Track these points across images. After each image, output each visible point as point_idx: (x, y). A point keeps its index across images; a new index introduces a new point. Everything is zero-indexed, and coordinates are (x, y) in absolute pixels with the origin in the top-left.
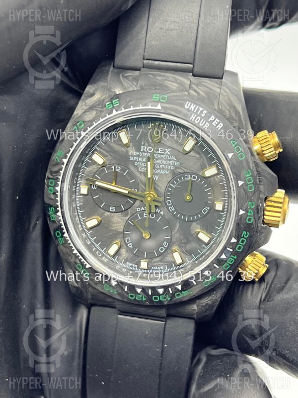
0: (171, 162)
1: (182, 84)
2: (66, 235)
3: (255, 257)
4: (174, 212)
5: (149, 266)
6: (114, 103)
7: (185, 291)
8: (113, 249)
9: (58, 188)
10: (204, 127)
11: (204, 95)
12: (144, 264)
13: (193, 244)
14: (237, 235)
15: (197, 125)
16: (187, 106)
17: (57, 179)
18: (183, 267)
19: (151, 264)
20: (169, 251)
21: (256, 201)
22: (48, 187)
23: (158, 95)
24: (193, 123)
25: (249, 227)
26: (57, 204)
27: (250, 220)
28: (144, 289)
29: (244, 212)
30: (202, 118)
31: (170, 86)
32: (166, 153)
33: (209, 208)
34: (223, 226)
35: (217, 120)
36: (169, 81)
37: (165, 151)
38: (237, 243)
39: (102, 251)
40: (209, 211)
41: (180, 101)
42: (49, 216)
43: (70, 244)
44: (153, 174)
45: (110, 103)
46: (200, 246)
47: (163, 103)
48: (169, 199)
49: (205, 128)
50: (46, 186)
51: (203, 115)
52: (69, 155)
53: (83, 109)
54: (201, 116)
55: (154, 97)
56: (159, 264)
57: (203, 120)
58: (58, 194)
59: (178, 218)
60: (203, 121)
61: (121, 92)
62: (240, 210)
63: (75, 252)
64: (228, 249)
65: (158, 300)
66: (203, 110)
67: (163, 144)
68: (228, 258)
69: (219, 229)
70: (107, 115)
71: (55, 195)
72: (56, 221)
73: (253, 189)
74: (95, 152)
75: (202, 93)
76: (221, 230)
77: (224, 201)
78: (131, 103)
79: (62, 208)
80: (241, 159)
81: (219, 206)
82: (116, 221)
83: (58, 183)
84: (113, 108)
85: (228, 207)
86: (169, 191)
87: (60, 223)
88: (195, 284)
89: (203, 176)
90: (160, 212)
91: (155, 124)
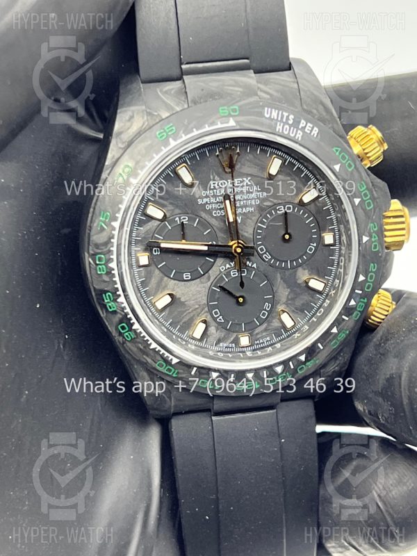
1: (247, 87)
2: (136, 326)
4: (271, 260)
5: (251, 341)
6: (167, 131)
7: (310, 361)
8: (199, 330)
9: (113, 265)
10: (297, 138)
11: (278, 95)
12: (244, 341)
13: (303, 297)
14: (364, 270)
15: (287, 136)
16: (267, 113)
17: (110, 252)
18: (297, 331)
19: (254, 338)
20: (274, 315)
21: (378, 220)
23: (226, 108)
24: (282, 134)
25: (375, 257)
26: (116, 286)
27: (375, 247)
28: (257, 372)
29: (368, 238)
30: (290, 126)
31: (232, 92)
34: (338, 264)
35: (309, 124)
36: (229, 86)
38: (365, 281)
39: (184, 337)
40: (316, 248)
41: (256, 110)
42: (105, 305)
43: (144, 337)
44: (235, 214)
45: (162, 131)
46: (313, 298)
47: (236, 116)
48: (260, 245)
50: (92, 266)
51: (291, 122)
52: (120, 216)
53: (120, 148)
54: (288, 124)
55: (221, 111)
56: (264, 334)
57: (292, 128)
58: (115, 272)
60: (293, 130)
62: (363, 237)
63: (154, 345)
64: (357, 291)
65: (276, 382)
66: (289, 116)
67: (240, 172)
68: (357, 303)
69: (334, 269)
70: (163, 148)
71: (111, 275)
72: (118, 311)
73: (372, 206)
74: (150, 203)
75: (275, 94)
76: (337, 270)
77: (333, 230)
78: (192, 125)
79: (124, 290)
80: (350, 170)
81: (328, 238)
82: (195, 292)
83: (112, 257)
84: (168, 137)
85: (340, 238)
86: (259, 234)
87: (125, 311)
88: (322, 348)
89: (301, 203)
90: (252, 265)
91: (224, 147)
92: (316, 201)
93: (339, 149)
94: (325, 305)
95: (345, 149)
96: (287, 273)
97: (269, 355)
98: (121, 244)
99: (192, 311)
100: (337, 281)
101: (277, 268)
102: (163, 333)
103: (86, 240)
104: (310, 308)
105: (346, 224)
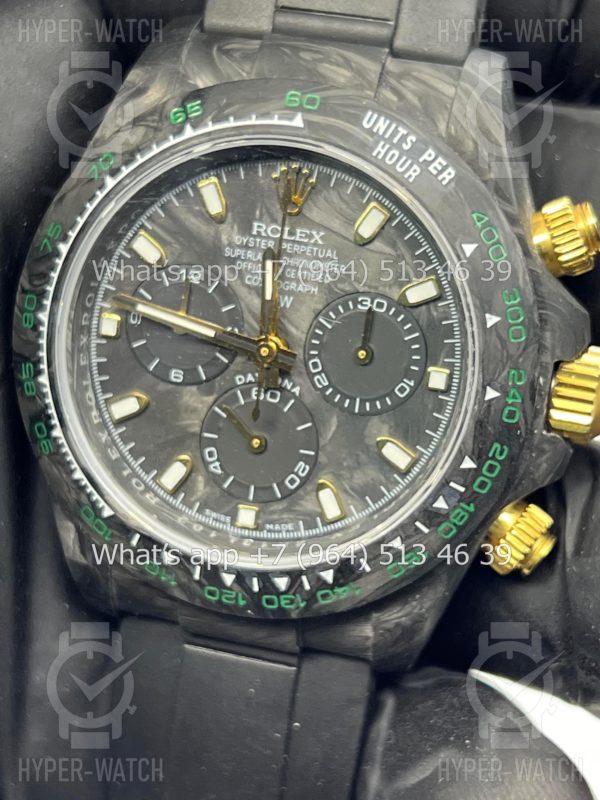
0: (324, 266)
1: (360, 72)
2: (58, 432)
3: (524, 514)
4: (326, 388)
5: (260, 522)
6: (189, 110)
7: (341, 586)
8: (174, 474)
9: (44, 316)
10: (406, 176)
11: (415, 101)
13: (368, 472)
14: (476, 452)
15: (389, 170)
16: (369, 122)
17: (42, 294)
18: (343, 528)
19: (264, 517)
20: (309, 487)
21: (529, 368)
22: (22, 313)
23: (299, 93)
24: (380, 163)
25: (507, 434)
26: (40, 354)
27: (512, 415)
28: (241, 577)
29: (496, 394)
30: (403, 153)
31: (332, 75)
32: (312, 241)
34: (446, 429)
35: (440, 159)
36: (331, 63)
37: (310, 236)
38: (477, 472)
39: (148, 479)
40: (414, 390)
41: (352, 111)
42: (21, 383)
43: (65, 454)
45: (181, 109)
46: (386, 477)
47: (309, 111)
48: (314, 356)
49: (410, 176)
50: (16, 310)
51: (406, 147)
52: (73, 235)
54: (400, 149)
55: (288, 98)
56: (285, 516)
57: (404, 158)
58: (44, 329)
59: (334, 405)
60: (406, 161)
61: (210, 84)
62: (488, 388)
63: (78, 475)
64: (452, 484)
65: (276, 605)
66: (407, 135)
67: (308, 218)
68: (453, 508)
69: (437, 436)
70: (171, 137)
71: (36, 333)
72: (37, 398)
73: (524, 338)
74: (142, 232)
76: (441, 439)
77: (451, 366)
78: (230, 110)
81: (437, 378)
83: (45, 302)
84: (186, 121)
85: (460, 383)
86: (317, 337)
87: (46, 401)
89: (403, 305)
90: (293, 387)
91: (290, 168)
92: (432, 305)
93: (485, 218)
96: (351, 420)
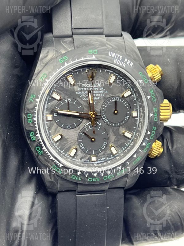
0: (102, 92)
2: (44, 148)
4: (108, 122)
5: (97, 159)
6: (64, 59)
8: (73, 152)
9: (35, 119)
10: (123, 66)
11: (116, 47)
12: (94, 159)
13: (122, 140)
14: (150, 130)
15: (119, 65)
16: (110, 54)
17: (34, 113)
18: (118, 156)
19: (98, 157)
20: (108, 147)
21: (158, 107)
23: (91, 50)
24: (116, 64)
25: (156, 124)
26: (36, 129)
27: (156, 119)
29: (152, 115)
30: (120, 61)
31: (95, 44)
33: (128, 117)
34: (138, 126)
35: (129, 61)
36: (93, 41)
38: (150, 134)
39: (66, 155)
40: (129, 118)
41: (106, 52)
42: (30, 138)
43: (47, 153)
44: (93, 100)
45: (62, 59)
46: (126, 141)
47: (96, 54)
48: (104, 115)
51: (121, 59)
52: (40, 96)
53: (42, 66)
54: (119, 60)
55: (89, 52)
56: (103, 156)
57: (121, 62)
58: (36, 122)
63: (52, 158)
64: (146, 139)
65: (107, 178)
66: (120, 56)
68: (146, 144)
69: (136, 128)
70: (62, 66)
71: (34, 124)
72: (36, 141)
73: (155, 100)
74: (54, 92)
75: (114, 46)
76: (138, 129)
77: (137, 110)
78: (75, 57)
79: (40, 131)
80: (146, 83)
81: (135, 114)
82: (72, 134)
83: (35, 115)
84: (64, 62)
85: (140, 114)
86: (103, 110)
87: (40, 141)
88: (129, 164)
89: (123, 97)
90: (99, 124)
91: (90, 69)
92: (130, 97)
93: (142, 73)
94: (132, 144)
95: (144, 73)
96: (115, 129)
97: (105, 166)
98: (39, 109)
99: (70, 143)
100: (138, 134)
101: (110, 126)
102: (57, 152)
103: (24, 107)
104: (125, 146)
105: (143, 107)
